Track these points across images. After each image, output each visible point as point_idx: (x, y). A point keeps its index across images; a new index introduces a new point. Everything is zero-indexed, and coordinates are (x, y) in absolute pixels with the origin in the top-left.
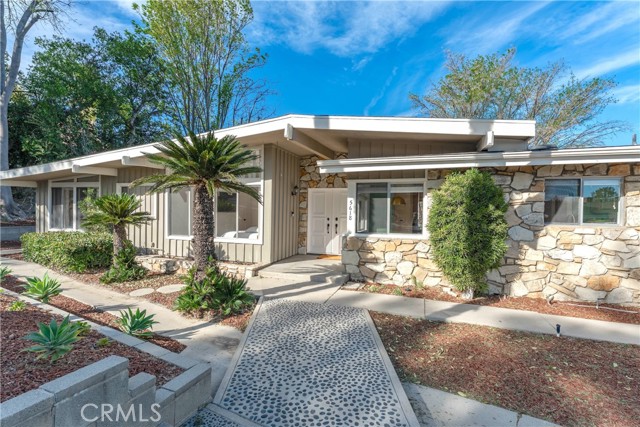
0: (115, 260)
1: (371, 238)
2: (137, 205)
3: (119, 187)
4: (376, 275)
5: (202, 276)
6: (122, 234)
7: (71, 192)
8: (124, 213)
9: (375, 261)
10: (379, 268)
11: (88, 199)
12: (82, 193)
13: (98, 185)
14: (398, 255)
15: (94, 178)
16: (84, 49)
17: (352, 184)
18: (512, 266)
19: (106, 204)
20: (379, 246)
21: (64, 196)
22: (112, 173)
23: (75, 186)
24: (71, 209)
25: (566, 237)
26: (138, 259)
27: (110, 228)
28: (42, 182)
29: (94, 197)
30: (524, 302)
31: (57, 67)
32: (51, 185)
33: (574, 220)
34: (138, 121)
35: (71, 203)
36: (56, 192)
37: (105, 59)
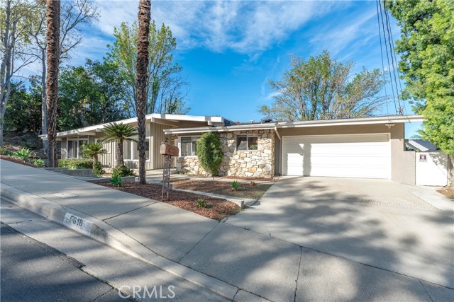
0: (94, 167)
1: (185, 158)
2: (101, 147)
3: (96, 140)
4: (187, 171)
5: (119, 167)
6: (96, 158)
7: (76, 143)
8: (97, 150)
9: (187, 166)
10: (188, 168)
11: (83, 145)
12: (81, 143)
13: (88, 139)
14: (194, 163)
15: (86, 137)
16: (81, 70)
17: (180, 137)
18: (227, 166)
19: (90, 146)
20: (188, 160)
21: (74, 144)
22: (94, 134)
23: (78, 140)
24: (76, 150)
25: (243, 155)
26: (104, 169)
27: (92, 155)
28: (64, 138)
29: (86, 144)
30: (231, 177)
31: (68, 80)
32: (68, 140)
33: (245, 149)
34: (108, 105)
35: (76, 147)
36: (70, 142)
37: (91, 74)
